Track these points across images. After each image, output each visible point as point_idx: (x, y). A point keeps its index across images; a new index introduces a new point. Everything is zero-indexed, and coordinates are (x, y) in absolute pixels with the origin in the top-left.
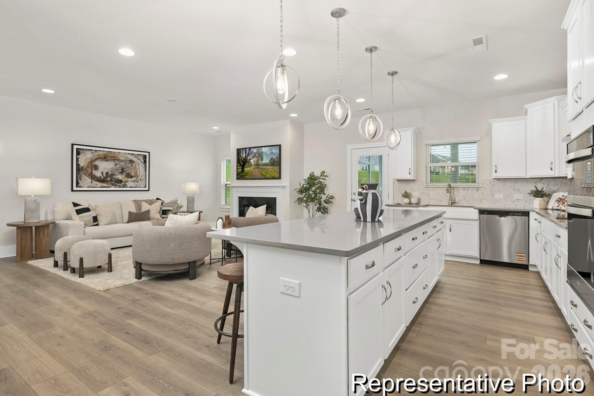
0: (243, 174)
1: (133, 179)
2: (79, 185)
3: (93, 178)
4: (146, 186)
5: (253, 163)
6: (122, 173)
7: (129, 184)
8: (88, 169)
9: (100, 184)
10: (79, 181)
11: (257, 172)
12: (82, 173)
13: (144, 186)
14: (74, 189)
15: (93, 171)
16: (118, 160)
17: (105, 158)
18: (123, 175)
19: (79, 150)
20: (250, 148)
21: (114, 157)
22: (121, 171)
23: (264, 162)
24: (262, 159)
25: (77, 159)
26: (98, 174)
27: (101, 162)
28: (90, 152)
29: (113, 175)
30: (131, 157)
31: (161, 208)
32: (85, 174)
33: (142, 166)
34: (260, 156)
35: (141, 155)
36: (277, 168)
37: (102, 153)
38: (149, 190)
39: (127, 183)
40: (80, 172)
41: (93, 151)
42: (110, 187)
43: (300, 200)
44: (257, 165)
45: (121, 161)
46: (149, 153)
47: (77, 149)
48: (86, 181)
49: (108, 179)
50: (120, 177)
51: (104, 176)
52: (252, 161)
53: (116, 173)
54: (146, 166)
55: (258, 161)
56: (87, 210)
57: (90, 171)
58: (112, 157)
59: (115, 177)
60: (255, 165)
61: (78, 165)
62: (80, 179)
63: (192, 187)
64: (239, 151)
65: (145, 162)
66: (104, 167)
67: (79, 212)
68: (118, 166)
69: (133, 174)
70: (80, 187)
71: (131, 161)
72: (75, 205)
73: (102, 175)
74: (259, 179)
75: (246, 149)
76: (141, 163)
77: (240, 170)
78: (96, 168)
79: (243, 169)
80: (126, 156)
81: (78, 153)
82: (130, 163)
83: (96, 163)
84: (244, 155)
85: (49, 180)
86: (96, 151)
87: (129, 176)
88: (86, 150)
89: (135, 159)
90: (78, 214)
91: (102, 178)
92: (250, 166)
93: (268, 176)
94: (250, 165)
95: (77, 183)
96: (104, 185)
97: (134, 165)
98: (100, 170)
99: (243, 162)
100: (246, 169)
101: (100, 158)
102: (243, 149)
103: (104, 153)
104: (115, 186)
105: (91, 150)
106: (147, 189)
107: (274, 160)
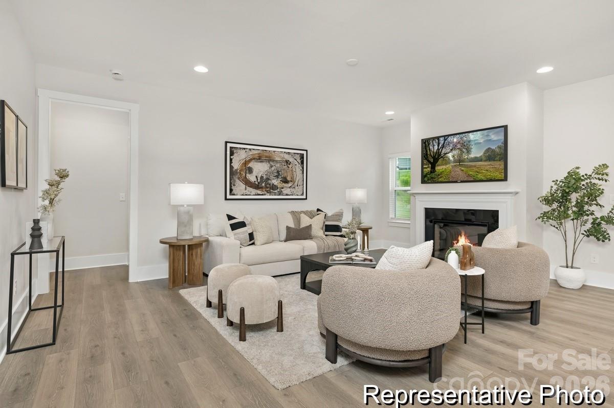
0: (433, 175)
1: (290, 185)
2: (233, 193)
3: (248, 183)
4: (303, 193)
5: (451, 158)
6: (277, 177)
7: (285, 191)
8: (242, 172)
9: (254, 191)
10: (233, 187)
11: (459, 172)
12: (235, 178)
13: (302, 193)
14: (227, 198)
15: (247, 175)
16: (273, 161)
17: (259, 158)
18: (279, 179)
19: (233, 149)
20: (446, 137)
21: (269, 157)
22: (276, 174)
23: (472, 156)
24: (469, 151)
25: (231, 160)
26: (252, 178)
27: (256, 163)
28: (244, 151)
29: (268, 179)
30: (287, 157)
31: (324, 222)
32: (239, 178)
33: (298, 168)
34: (465, 147)
35: (298, 154)
36: (499, 165)
37: (256, 152)
38: (306, 199)
39: (282, 190)
40: (234, 176)
41: (247, 150)
42: (265, 195)
43: (545, 216)
44: (460, 161)
45: (277, 162)
46: (307, 151)
47: (231, 148)
48: (240, 187)
49: (263, 185)
50: (275, 182)
51: (259, 181)
52: (450, 155)
53: (272, 177)
54: (303, 168)
55: (460, 155)
56: (242, 225)
57: (244, 174)
58: (266, 157)
59: (270, 181)
60: (455, 161)
61: (231, 167)
62: (234, 185)
63: (359, 194)
64: (425, 143)
65: (302, 163)
66: (260, 169)
67: (234, 227)
68: (273, 168)
69: (289, 179)
70: (234, 195)
71: (287, 162)
72: (230, 218)
73: (256, 180)
74: (462, 182)
75: (438, 138)
76: (297, 164)
77: (429, 169)
78: (250, 170)
79: (433, 168)
80: (282, 155)
81: (232, 154)
82: (286, 164)
83: (250, 165)
84: (436, 147)
85: (202, 186)
86: (250, 149)
87: (285, 181)
88: (240, 148)
89: (291, 160)
90: (233, 229)
91: (257, 183)
92: (446, 164)
93: (480, 176)
94: (447, 162)
95: (231, 190)
96: (259, 192)
97: (290, 166)
98: (255, 173)
99: (434, 158)
100: (439, 168)
101: (254, 159)
102: (434, 139)
103: (259, 152)
104: (270, 193)
105: (244, 149)
106: (304, 197)
107: (493, 151)
